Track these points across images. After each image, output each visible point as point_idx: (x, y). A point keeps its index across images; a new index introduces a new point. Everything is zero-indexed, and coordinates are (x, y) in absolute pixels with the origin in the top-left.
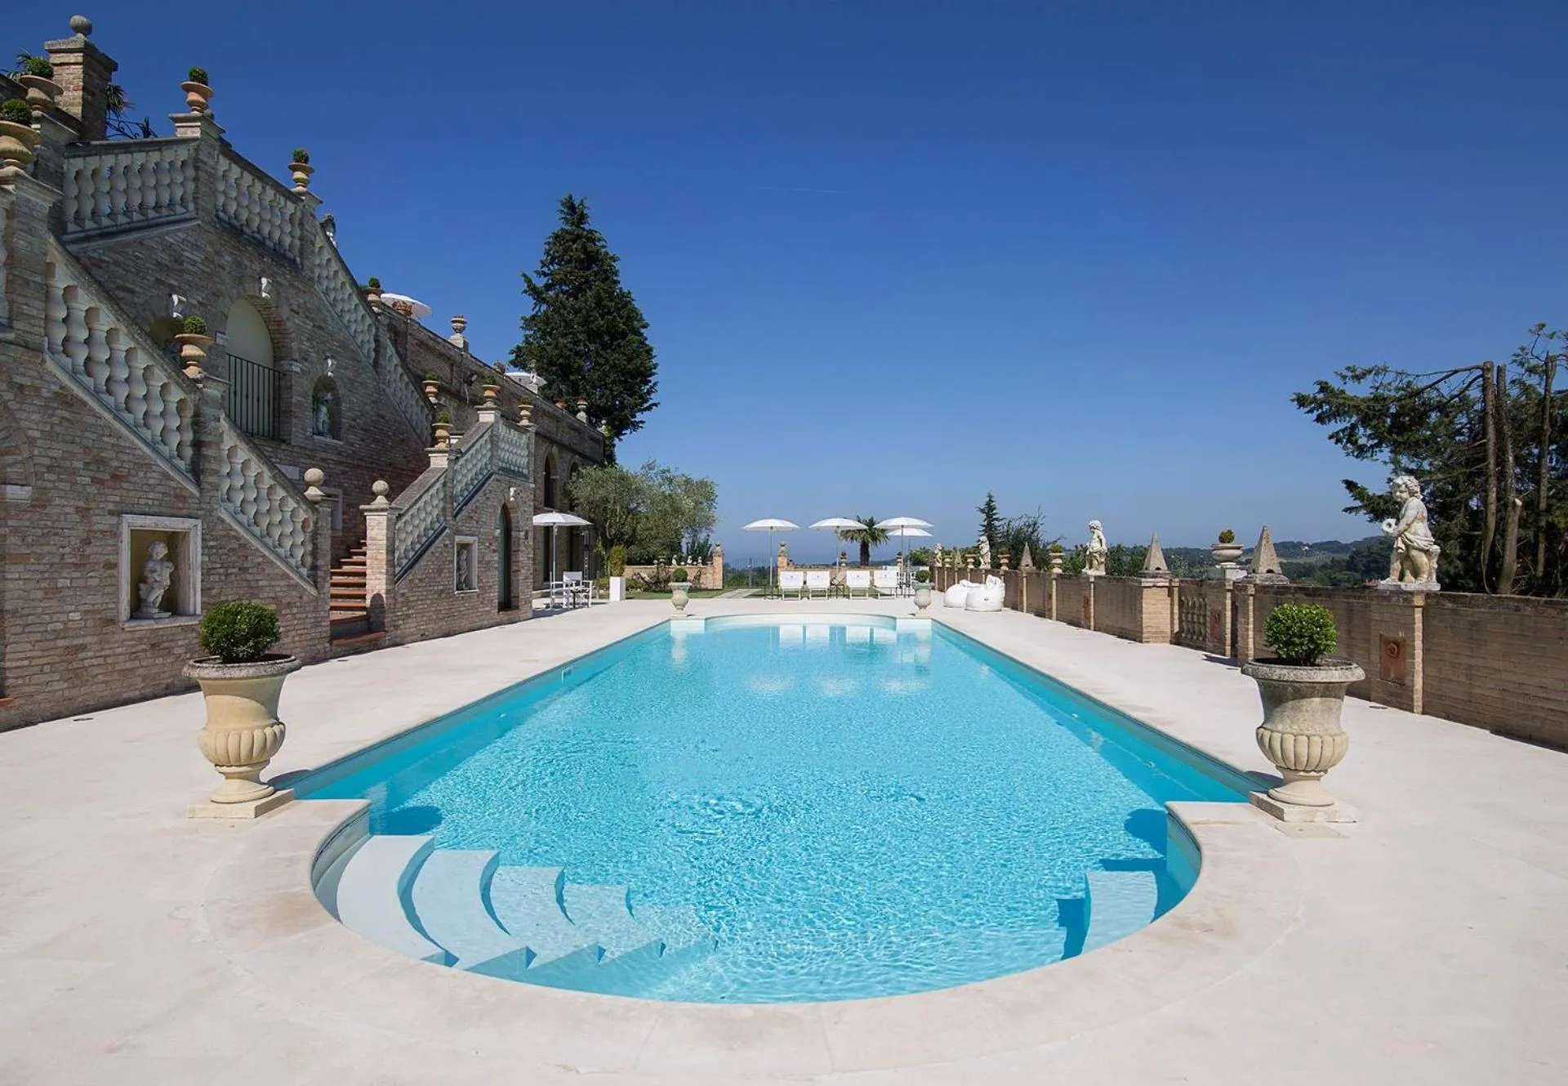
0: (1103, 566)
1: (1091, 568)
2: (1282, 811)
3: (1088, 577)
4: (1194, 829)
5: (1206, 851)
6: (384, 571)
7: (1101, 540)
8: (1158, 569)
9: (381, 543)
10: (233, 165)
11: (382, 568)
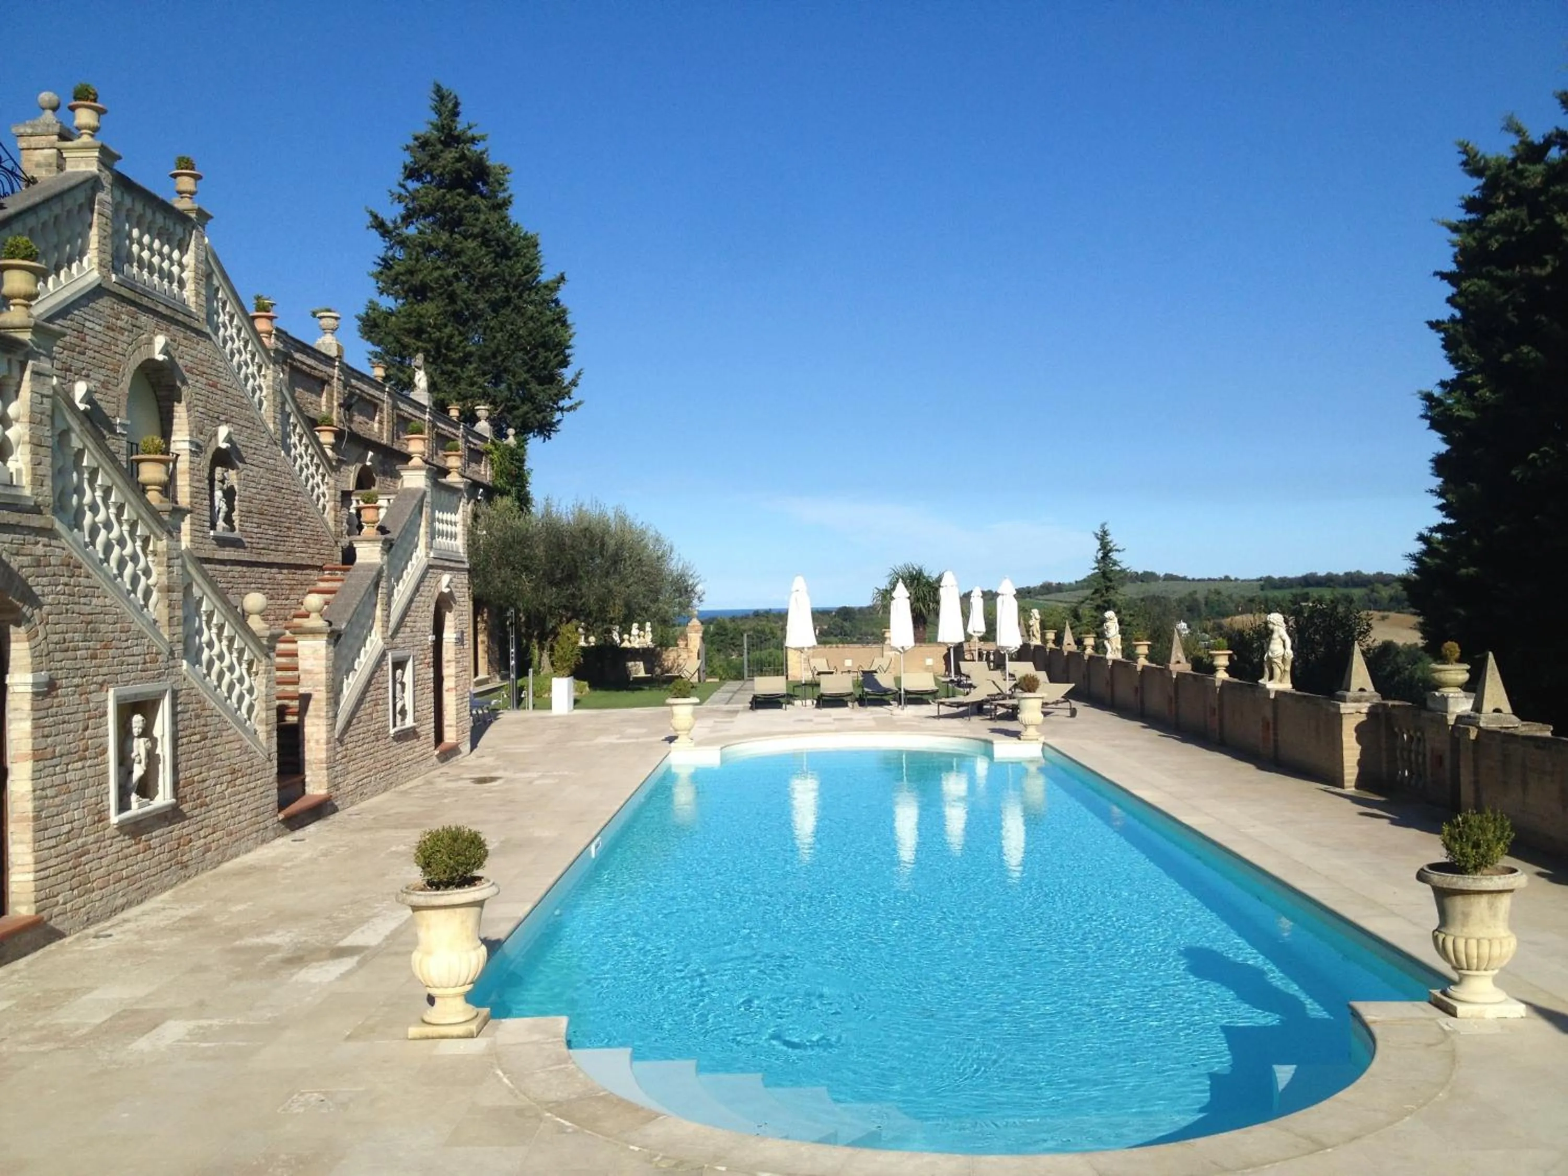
0: (1288, 677)
1: (1271, 678)
2: (1455, 1009)
3: (1268, 692)
4: (1373, 1027)
5: (1380, 1044)
6: (324, 714)
7: (1284, 642)
8: (1362, 690)
9: (319, 676)
10: (126, 196)
11: (320, 710)
